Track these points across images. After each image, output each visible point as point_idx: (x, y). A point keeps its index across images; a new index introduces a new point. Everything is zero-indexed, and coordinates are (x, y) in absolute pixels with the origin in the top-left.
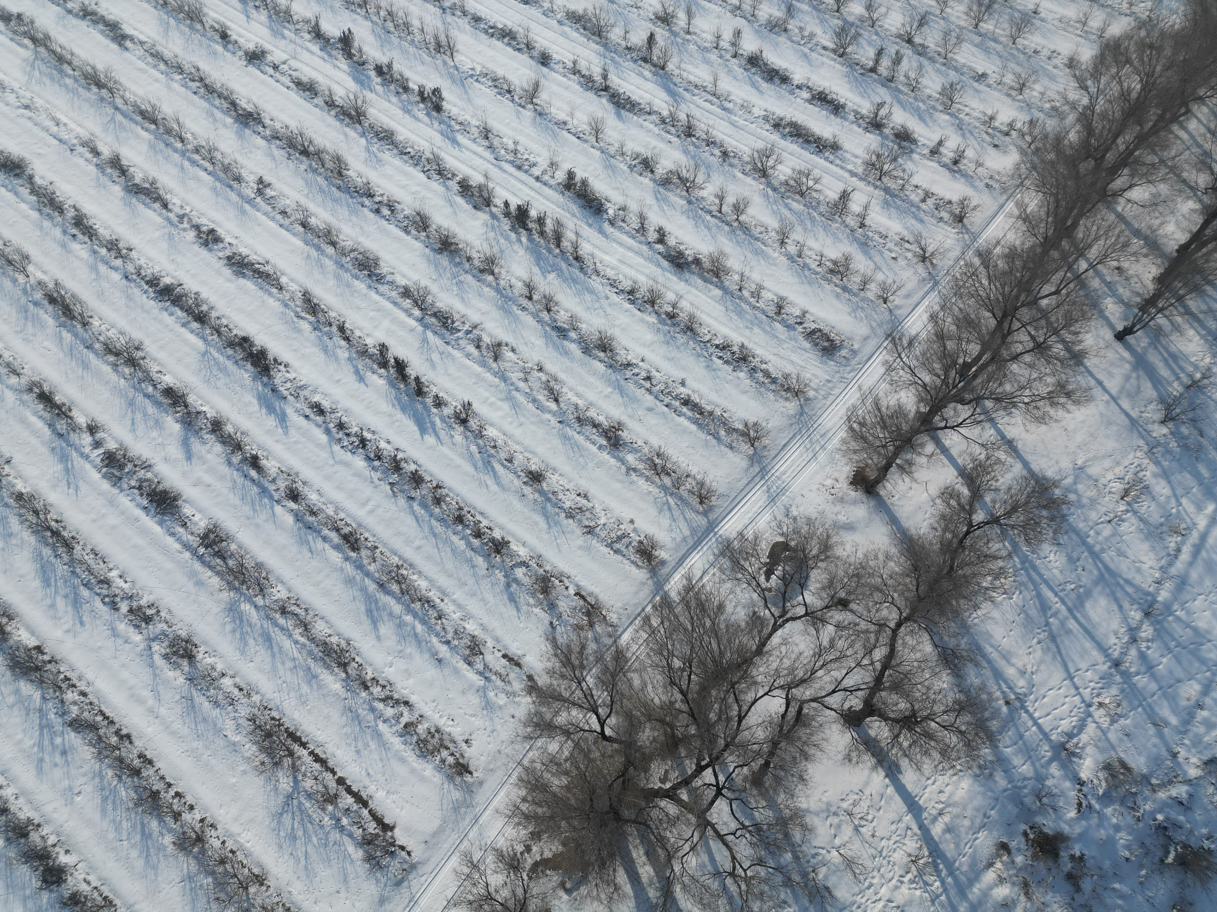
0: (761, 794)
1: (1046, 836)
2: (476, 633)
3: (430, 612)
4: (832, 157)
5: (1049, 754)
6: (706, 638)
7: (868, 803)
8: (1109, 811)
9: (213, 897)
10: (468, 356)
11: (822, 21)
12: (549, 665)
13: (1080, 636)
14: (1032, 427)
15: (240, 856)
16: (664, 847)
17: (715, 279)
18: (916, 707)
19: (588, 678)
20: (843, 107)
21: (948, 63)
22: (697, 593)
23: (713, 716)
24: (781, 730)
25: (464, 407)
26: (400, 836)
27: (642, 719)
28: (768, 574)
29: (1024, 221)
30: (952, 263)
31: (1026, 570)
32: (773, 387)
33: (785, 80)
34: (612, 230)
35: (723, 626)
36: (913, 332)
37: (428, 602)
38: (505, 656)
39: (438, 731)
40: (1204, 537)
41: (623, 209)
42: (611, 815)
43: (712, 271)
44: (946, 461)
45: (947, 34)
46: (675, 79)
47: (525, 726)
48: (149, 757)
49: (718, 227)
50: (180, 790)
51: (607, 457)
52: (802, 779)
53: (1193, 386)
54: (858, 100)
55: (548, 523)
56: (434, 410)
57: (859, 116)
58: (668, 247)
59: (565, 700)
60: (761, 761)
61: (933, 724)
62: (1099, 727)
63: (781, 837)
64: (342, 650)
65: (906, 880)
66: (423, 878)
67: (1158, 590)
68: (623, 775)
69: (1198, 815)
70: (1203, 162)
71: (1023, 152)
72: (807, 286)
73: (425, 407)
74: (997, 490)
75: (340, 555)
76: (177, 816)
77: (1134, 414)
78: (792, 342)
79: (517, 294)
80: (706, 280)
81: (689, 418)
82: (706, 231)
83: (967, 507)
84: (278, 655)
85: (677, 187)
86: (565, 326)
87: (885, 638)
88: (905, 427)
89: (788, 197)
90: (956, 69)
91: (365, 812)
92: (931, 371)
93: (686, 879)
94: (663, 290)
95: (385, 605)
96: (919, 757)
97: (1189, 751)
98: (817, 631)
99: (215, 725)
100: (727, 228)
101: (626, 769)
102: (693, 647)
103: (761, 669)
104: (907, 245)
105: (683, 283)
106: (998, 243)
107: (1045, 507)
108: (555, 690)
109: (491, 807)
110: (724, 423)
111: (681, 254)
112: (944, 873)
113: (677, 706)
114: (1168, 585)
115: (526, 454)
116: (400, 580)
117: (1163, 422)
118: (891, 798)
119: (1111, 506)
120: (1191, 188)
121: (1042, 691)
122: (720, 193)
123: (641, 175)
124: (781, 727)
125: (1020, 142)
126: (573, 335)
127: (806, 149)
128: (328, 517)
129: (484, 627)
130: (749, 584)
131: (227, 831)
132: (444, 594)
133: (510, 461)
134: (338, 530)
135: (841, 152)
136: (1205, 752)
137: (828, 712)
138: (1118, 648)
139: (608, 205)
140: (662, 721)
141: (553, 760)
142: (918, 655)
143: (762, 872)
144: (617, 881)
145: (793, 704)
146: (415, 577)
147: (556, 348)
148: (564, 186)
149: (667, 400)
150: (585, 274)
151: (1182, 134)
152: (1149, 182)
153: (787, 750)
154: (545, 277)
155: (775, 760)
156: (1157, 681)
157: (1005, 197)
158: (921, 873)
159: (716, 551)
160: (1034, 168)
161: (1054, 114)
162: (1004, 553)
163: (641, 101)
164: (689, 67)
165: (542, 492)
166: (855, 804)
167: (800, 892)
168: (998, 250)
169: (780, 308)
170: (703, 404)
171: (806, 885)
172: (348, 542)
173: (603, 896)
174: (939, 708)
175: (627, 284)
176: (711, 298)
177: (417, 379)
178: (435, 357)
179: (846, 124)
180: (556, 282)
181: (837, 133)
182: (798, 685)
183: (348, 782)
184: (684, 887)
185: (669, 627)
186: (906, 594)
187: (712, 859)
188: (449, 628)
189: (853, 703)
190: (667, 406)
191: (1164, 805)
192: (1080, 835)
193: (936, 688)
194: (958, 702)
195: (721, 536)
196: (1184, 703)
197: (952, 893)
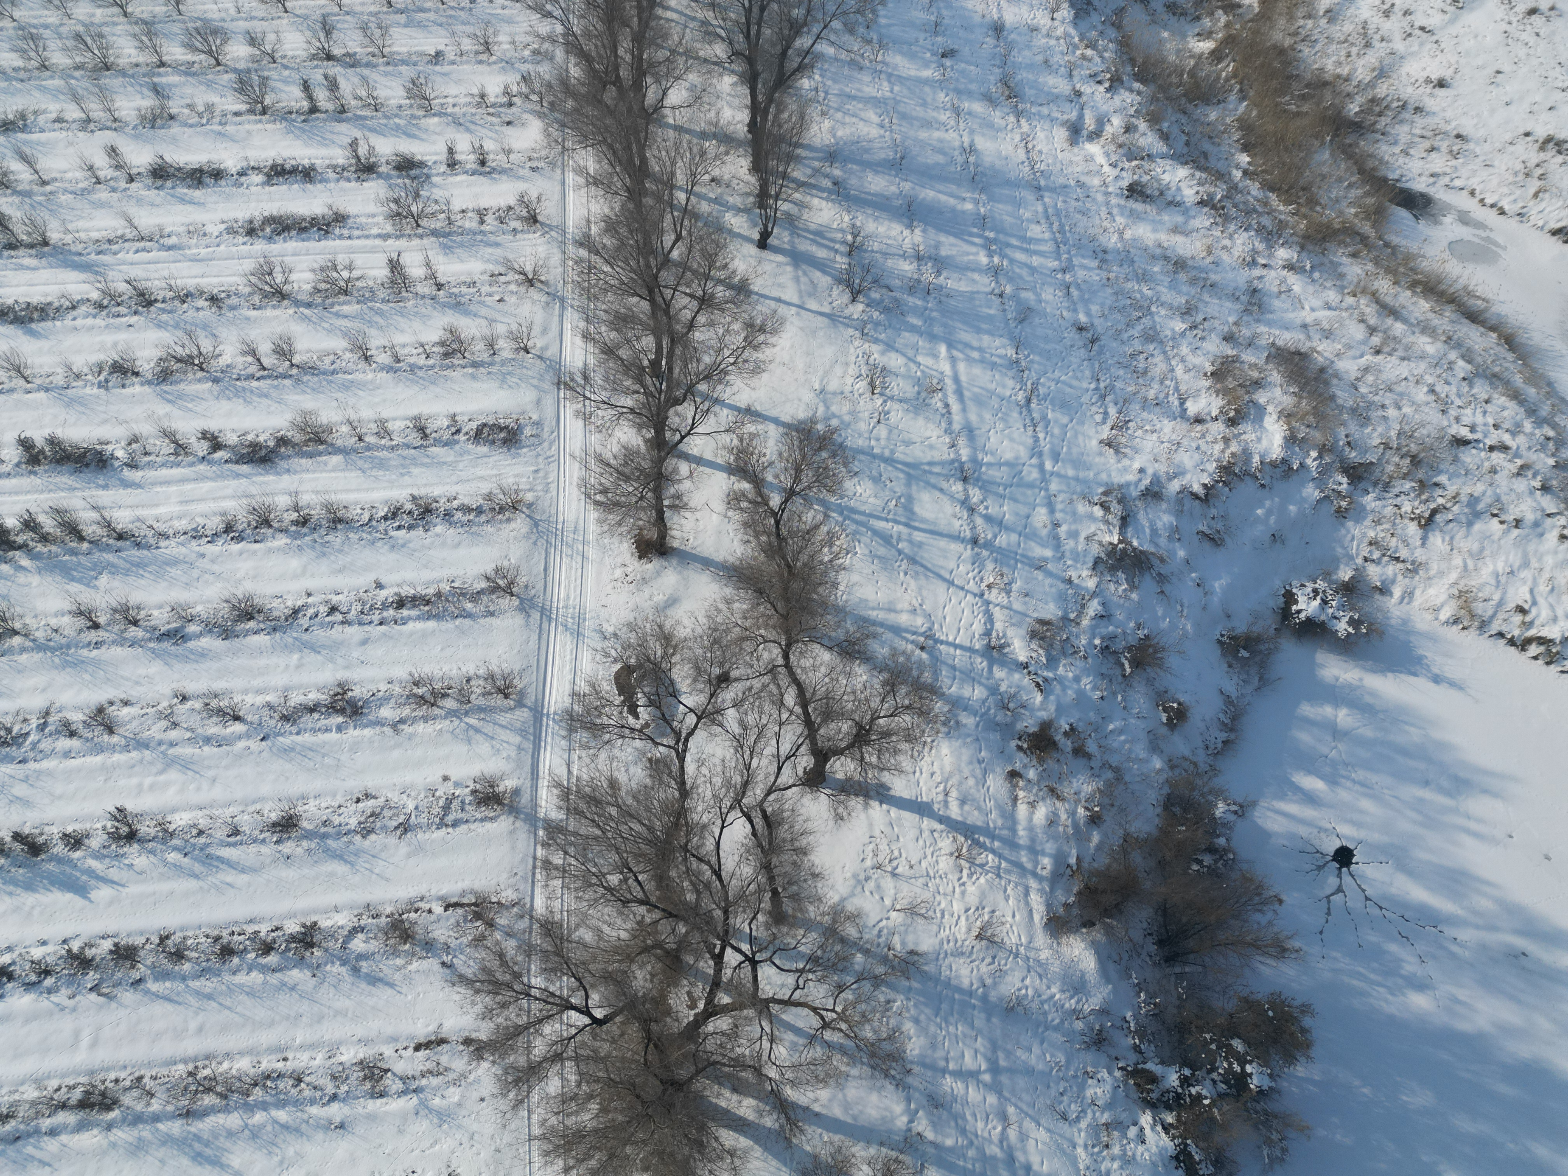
0: (792, 926)
1: (1034, 735)
2: (361, 1056)
3: (281, 1086)
4: (346, 232)
5: (985, 664)
6: (623, 828)
7: (885, 842)
8: (1061, 670)
10: (67, 754)
11: (209, 84)
12: (479, 1008)
13: (931, 541)
14: (755, 382)
16: (745, 1067)
17: (321, 448)
18: (857, 719)
19: (533, 981)
20: (312, 168)
21: (391, 61)
22: (578, 792)
23: (690, 897)
24: (762, 848)
25: (116, 819)
27: (624, 967)
28: (633, 711)
29: (595, 184)
30: (561, 269)
31: (849, 518)
32: (483, 518)
33: (217, 175)
34: (140, 474)
35: (630, 801)
36: (580, 364)
37: (268, 1077)
38: (417, 1048)
40: (956, 379)
41: (135, 439)
42: (670, 1090)
43: (310, 440)
44: (708, 470)
45: (364, 29)
46: (73, 248)
47: (504, 1095)
49: (276, 387)
51: (357, 732)
52: (815, 876)
53: (853, 250)
54: (324, 152)
55: (346, 861)
56: (77, 854)
57: (340, 171)
58: (232, 448)
59: (527, 1027)
60: (768, 896)
61: (881, 721)
62: (1003, 607)
63: (838, 947)
65: (965, 879)
67: (957, 452)
68: (649, 1040)
69: (1120, 616)
70: (707, 33)
71: (541, 115)
72: (432, 387)
73: (59, 860)
74: (771, 464)
75: (95, 1131)
77: (826, 309)
78: (466, 457)
79: (73, 634)
80: (311, 456)
81: (418, 618)
82: (265, 401)
83: (759, 499)
85: (185, 373)
86: (174, 625)
87: (784, 679)
88: (646, 465)
89: (332, 305)
90: (404, 62)
92: (627, 392)
93: (789, 1075)
94: (267, 500)
95: (212, 1131)
96: (892, 761)
97: (1076, 569)
98: (721, 725)
100: (287, 382)
101: (648, 1031)
102: (617, 850)
103: (700, 809)
104: (502, 279)
105: (286, 477)
106: (588, 221)
107: (820, 449)
108: (507, 1028)
110: (462, 594)
111: (255, 446)
112: (988, 842)
113: (648, 920)
114: (962, 442)
115: (251, 809)
116: (209, 1085)
117: (853, 300)
118: (899, 819)
119: (870, 406)
120: (715, 63)
121: (940, 614)
122: (245, 348)
123: (123, 386)
124: (760, 845)
125: (531, 106)
126: (193, 628)
127: (309, 239)
128: (33, 1103)
129: (364, 1042)
130: (623, 737)
132: (281, 1051)
133: (236, 832)
134: (63, 1106)
135: (350, 221)
136: (1087, 560)
137: (789, 792)
138: (965, 527)
139: (110, 448)
140: (646, 950)
141: (564, 1099)
142: (823, 670)
143: (848, 995)
144: (727, 1147)
145: (753, 814)
146: (226, 1065)
147: (184, 658)
148: (28, 462)
149: (376, 618)
150: (148, 547)
151: (669, 14)
152: (677, 78)
153: (783, 861)
154: (95, 587)
155: (779, 881)
156: (1013, 531)
157: (559, 171)
158: (971, 861)
159: (563, 733)
160: (564, 125)
161: (539, 58)
162: (820, 517)
163: (49, 299)
164: (81, 224)
165: (309, 835)
166: (876, 855)
167: (893, 979)
168: (594, 230)
169: (422, 430)
170: (421, 590)
171: (893, 968)
172: (92, 1106)
174: (875, 703)
175: (215, 524)
176: (333, 470)
177: (17, 836)
178: (20, 790)
179: (332, 185)
180: (116, 583)
181: (330, 201)
182: (744, 793)
184: (793, 1083)
185: (577, 851)
186: (771, 623)
187: (796, 1031)
188: (321, 1082)
189: (804, 764)
190: (381, 624)
191: (1093, 629)
192: (1057, 710)
193: (859, 686)
194: (885, 684)
195: (555, 714)
196: (1044, 532)
197: (1006, 852)
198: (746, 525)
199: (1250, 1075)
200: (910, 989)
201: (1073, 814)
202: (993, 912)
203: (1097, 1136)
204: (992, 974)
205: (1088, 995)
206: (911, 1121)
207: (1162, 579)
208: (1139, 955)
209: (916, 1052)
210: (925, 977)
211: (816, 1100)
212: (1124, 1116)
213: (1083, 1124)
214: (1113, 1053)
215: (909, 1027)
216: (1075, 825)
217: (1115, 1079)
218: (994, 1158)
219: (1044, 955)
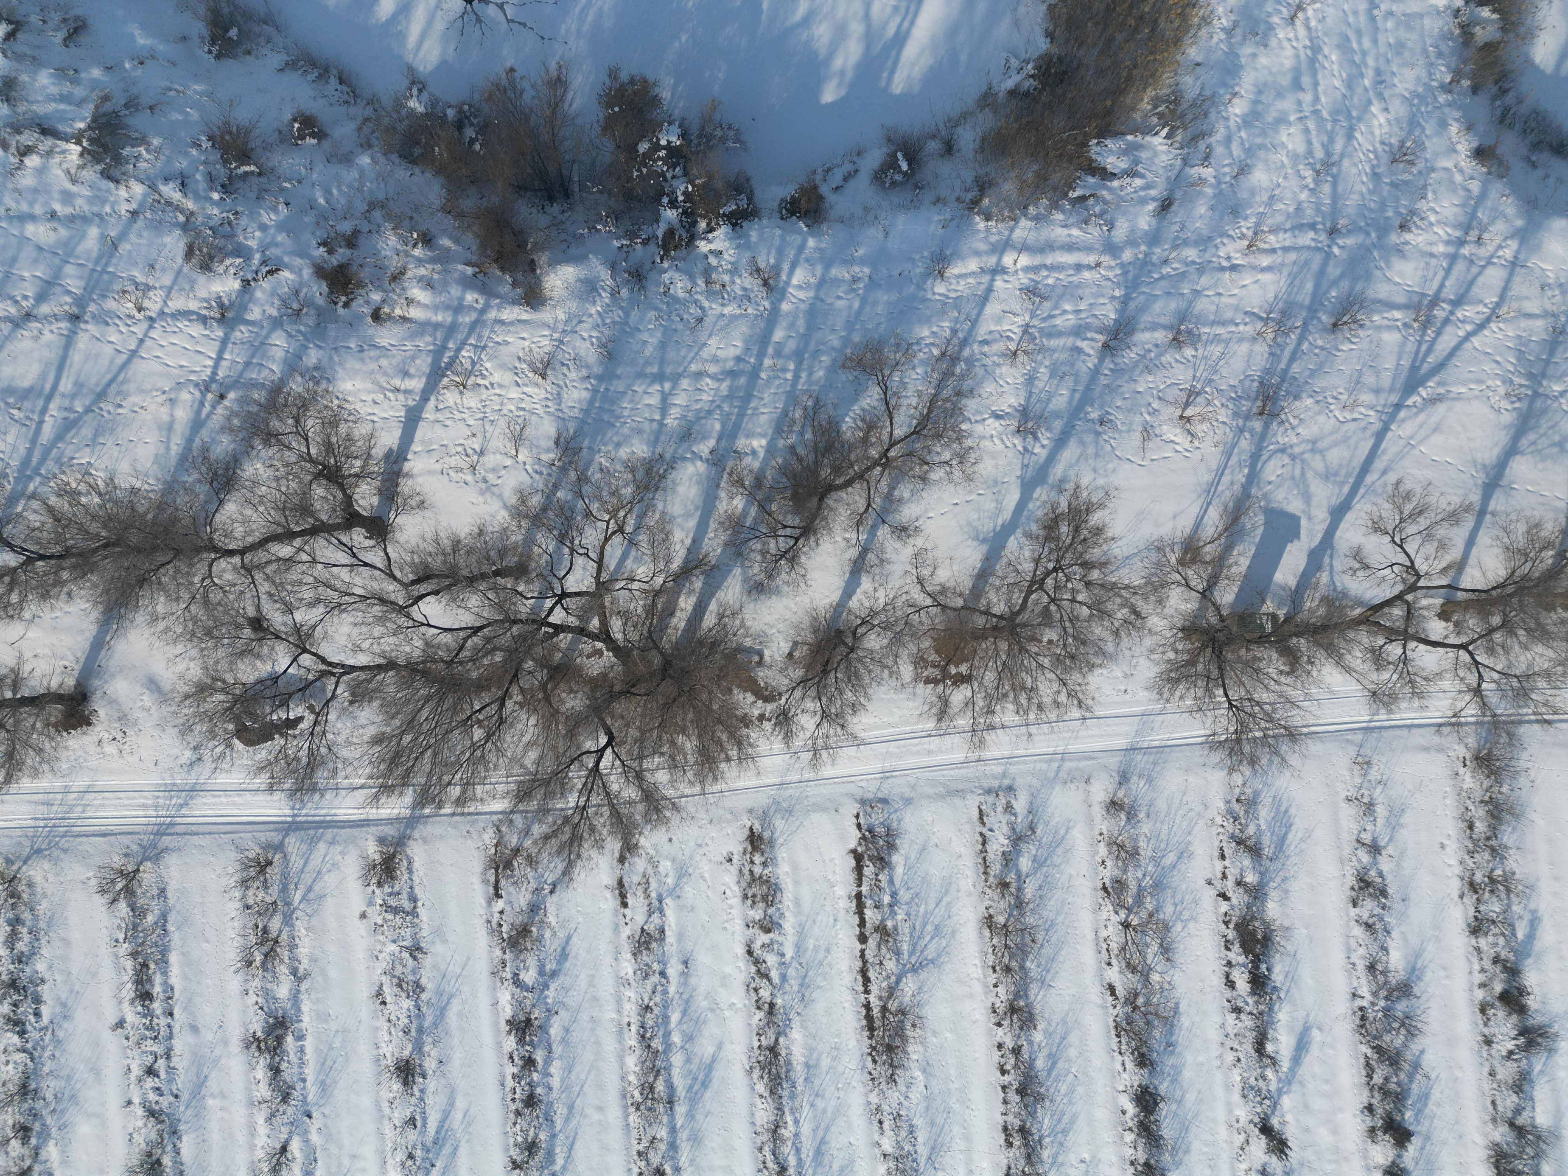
0: (530, 557)
1: (331, 286)
2: (629, 956)
3: (651, 1023)
5: (242, 328)
6: (425, 727)
7: (447, 459)
8: (253, 243)
9: (1036, 947)
12: (593, 853)
13: (74, 371)
15: (991, 959)
16: (654, 605)
18: (309, 478)
19: (572, 804)
22: (384, 776)
23: (498, 657)
24: (452, 585)
26: (853, 838)
27: (562, 719)
28: (292, 723)
31: (37, 468)
32: (27, 916)
35: (397, 722)
37: (643, 1037)
38: (625, 905)
39: (745, 897)
42: (670, 672)
47: (668, 820)
48: (1003, 1136)
50: (998, 1073)
51: (306, 1018)
52: (481, 533)
55: (447, 1004)
59: (612, 806)
60: (500, 580)
61: (313, 451)
62: (168, 296)
63: (551, 514)
64: (763, 1069)
65: (487, 383)
66: (862, 784)
68: (628, 692)
69: (181, 164)
76: (1016, 1051)
81: (165, 973)
84: (823, 1125)
87: (261, 556)
91: (864, 889)
93: (661, 565)
95: (685, 1077)
96: (360, 443)
97: (116, 202)
98: (314, 627)
99: (927, 1108)
101: (621, 693)
102: (447, 732)
103: (408, 649)
108: (612, 825)
109: (761, 782)
110: (134, 929)
112: (449, 354)
113: (519, 698)
115: (387, 1111)
116: (648, 1089)
118: (423, 442)
121: (177, 371)
124: (449, 587)
129: (617, 954)
130: (324, 733)
131: (986, 993)
132: (622, 1029)
133: (412, 1121)
136: (104, 187)
137: (392, 555)
138: (54, 327)
140: (547, 699)
141: (674, 766)
142: (248, 512)
143: (595, 507)
144: (716, 621)
145: (415, 593)
146: (632, 1078)
149: (163, 1021)
153: (465, 565)
155: (485, 569)
156: (60, 269)
158: (469, 374)
159: (317, 796)
162: (35, 504)
165: (418, 1046)
166: (461, 470)
167: (581, 463)
170: (128, 976)
171: (571, 462)
173: (738, 622)
174: (291, 457)
182: (392, 603)
183: (857, 931)
184: (668, 562)
185: (446, 773)
186: (184, 568)
187: (624, 556)
188: (649, 988)
189: (361, 539)
190: (171, 1014)
191: (197, 197)
192: (301, 256)
193: (270, 472)
194: (267, 443)
195: (293, 809)
196: (63, 232)
197: (460, 337)
198: (45, 596)
199: (669, 142)
200: (590, 448)
201: (420, 261)
202: (519, 358)
203: (715, 293)
204: (579, 368)
205: (598, 279)
206: (701, 458)
207: (132, 104)
208: (562, 222)
209: (645, 448)
210: (579, 433)
211: (682, 542)
212: (700, 266)
213: (706, 304)
214: (648, 265)
215: (623, 453)
216: (433, 260)
217: (670, 267)
218: (730, 388)
219: (562, 316)
